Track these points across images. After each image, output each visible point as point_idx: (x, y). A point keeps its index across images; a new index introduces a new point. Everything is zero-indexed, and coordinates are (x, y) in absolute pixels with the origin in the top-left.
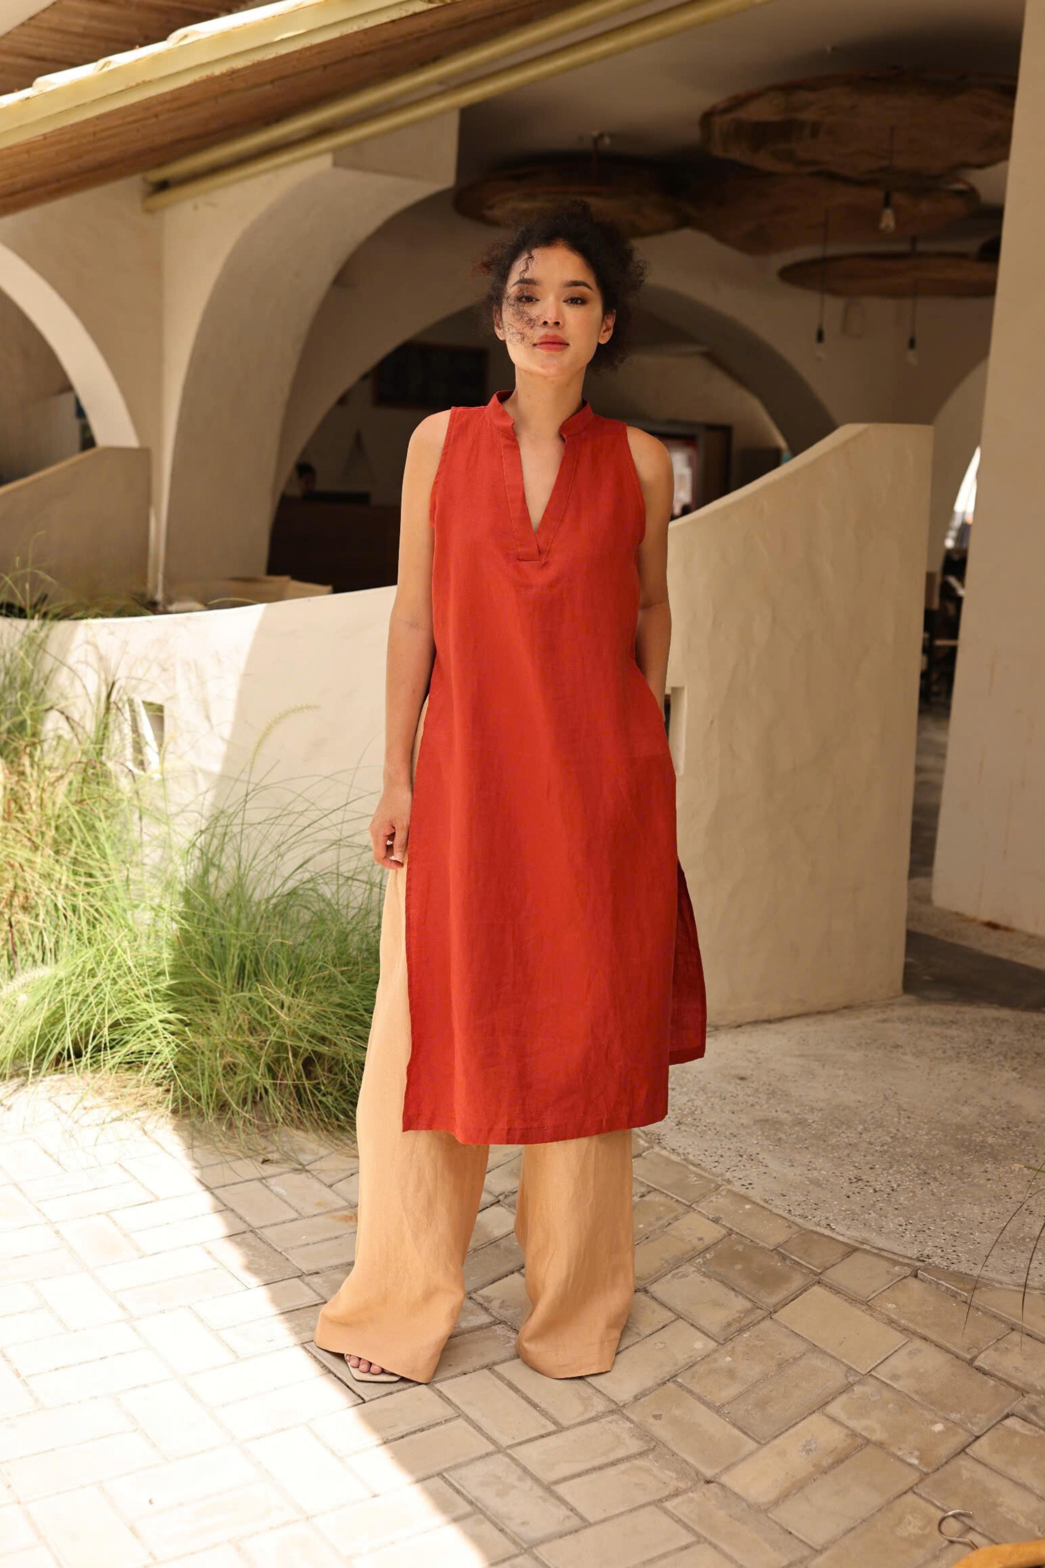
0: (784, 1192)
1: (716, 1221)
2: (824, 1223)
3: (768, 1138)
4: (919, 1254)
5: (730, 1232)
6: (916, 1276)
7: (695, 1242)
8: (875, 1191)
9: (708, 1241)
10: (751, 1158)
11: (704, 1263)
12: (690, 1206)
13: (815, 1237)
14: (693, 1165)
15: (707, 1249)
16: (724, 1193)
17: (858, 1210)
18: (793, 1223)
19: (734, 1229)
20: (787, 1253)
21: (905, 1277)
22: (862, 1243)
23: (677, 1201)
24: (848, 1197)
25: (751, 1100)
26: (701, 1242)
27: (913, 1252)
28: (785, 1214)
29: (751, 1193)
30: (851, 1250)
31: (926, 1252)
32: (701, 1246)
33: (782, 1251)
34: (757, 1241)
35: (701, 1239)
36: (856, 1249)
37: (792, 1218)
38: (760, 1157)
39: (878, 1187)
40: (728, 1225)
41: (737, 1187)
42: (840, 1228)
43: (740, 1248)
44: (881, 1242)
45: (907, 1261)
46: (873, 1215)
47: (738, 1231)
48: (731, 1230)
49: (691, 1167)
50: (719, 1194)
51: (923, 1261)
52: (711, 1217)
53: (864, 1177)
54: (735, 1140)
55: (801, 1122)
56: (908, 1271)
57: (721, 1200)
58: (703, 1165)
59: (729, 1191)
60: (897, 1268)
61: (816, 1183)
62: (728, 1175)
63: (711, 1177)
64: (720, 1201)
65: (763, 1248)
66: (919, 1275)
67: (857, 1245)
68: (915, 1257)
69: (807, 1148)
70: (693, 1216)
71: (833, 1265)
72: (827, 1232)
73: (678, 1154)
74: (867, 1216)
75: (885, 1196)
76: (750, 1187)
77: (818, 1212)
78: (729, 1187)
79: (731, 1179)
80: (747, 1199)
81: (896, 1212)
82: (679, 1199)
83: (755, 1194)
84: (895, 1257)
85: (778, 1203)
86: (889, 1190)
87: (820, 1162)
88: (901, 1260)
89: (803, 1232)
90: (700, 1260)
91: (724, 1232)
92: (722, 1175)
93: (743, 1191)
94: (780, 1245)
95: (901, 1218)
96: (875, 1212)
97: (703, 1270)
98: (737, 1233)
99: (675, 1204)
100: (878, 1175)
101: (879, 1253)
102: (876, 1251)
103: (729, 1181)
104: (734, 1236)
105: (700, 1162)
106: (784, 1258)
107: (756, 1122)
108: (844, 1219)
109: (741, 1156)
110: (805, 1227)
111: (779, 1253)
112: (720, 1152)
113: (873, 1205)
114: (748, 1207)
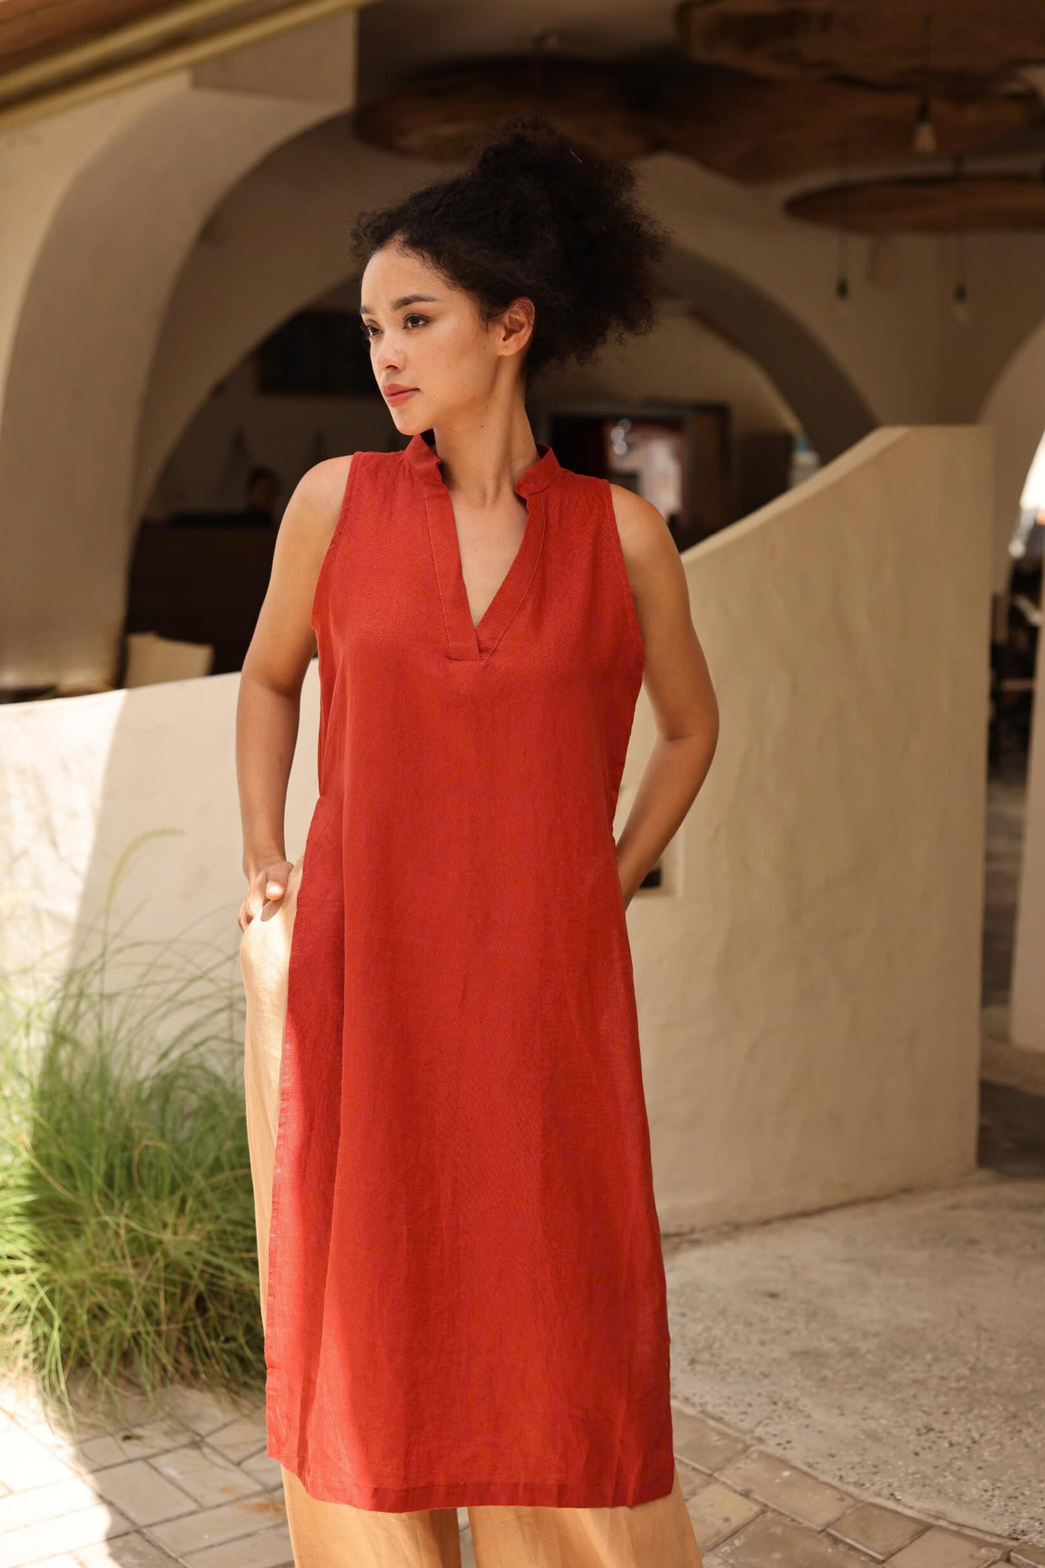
0: (833, 1452)
1: (746, 1494)
2: (886, 1492)
3: (809, 1376)
4: (1011, 1530)
5: (765, 1508)
6: (1008, 1560)
7: (719, 1524)
8: (951, 1445)
9: (736, 1522)
10: (788, 1406)
11: (732, 1552)
12: (710, 1476)
13: (876, 1512)
14: (714, 1418)
15: (735, 1533)
16: (755, 1456)
17: (929, 1471)
18: (846, 1493)
19: (770, 1504)
20: (839, 1536)
21: (994, 1563)
22: (937, 1518)
23: (694, 1469)
24: (917, 1454)
25: (785, 1325)
26: (727, 1524)
27: (1003, 1527)
28: (835, 1482)
29: (788, 1455)
30: (923, 1528)
31: (1020, 1527)
32: (727, 1529)
33: (834, 1532)
34: (801, 1520)
35: (727, 1520)
36: (928, 1527)
37: (844, 1487)
38: (800, 1404)
39: (955, 1439)
40: (762, 1500)
41: (770, 1448)
42: (908, 1499)
43: (778, 1530)
44: (961, 1516)
45: (995, 1540)
46: (950, 1477)
47: (774, 1507)
48: (766, 1506)
49: (711, 1423)
50: (748, 1457)
51: (1017, 1539)
52: (739, 1489)
53: (937, 1426)
54: (765, 1382)
55: (851, 1354)
56: (998, 1554)
57: (752, 1466)
58: (726, 1418)
59: (761, 1453)
60: (983, 1551)
61: (873, 1436)
62: (759, 1431)
63: (737, 1434)
64: (748, 1467)
65: (808, 1529)
66: (1013, 1559)
67: (931, 1520)
68: (1006, 1534)
69: (860, 1389)
70: (715, 1488)
71: (900, 1550)
72: (891, 1505)
73: (693, 1405)
74: (941, 1480)
75: (965, 1450)
76: (788, 1446)
77: (877, 1478)
78: (762, 1448)
79: (764, 1436)
80: (785, 1464)
81: (979, 1472)
82: (697, 1466)
83: (795, 1456)
84: (980, 1536)
85: (826, 1467)
86: (968, 1442)
87: (878, 1407)
88: (988, 1538)
89: (859, 1505)
90: (726, 1549)
91: (756, 1508)
92: (751, 1431)
93: (779, 1452)
94: (829, 1525)
95: (985, 1481)
96: (952, 1474)
97: (731, 1561)
98: (774, 1510)
99: (692, 1473)
100: (954, 1423)
101: (959, 1532)
102: (956, 1528)
103: (760, 1440)
104: (769, 1515)
105: (721, 1415)
106: (836, 1541)
107: (794, 1355)
108: (912, 1485)
109: (775, 1403)
110: (862, 1498)
111: (829, 1535)
112: (747, 1399)
113: (950, 1464)
114: (786, 1473)
